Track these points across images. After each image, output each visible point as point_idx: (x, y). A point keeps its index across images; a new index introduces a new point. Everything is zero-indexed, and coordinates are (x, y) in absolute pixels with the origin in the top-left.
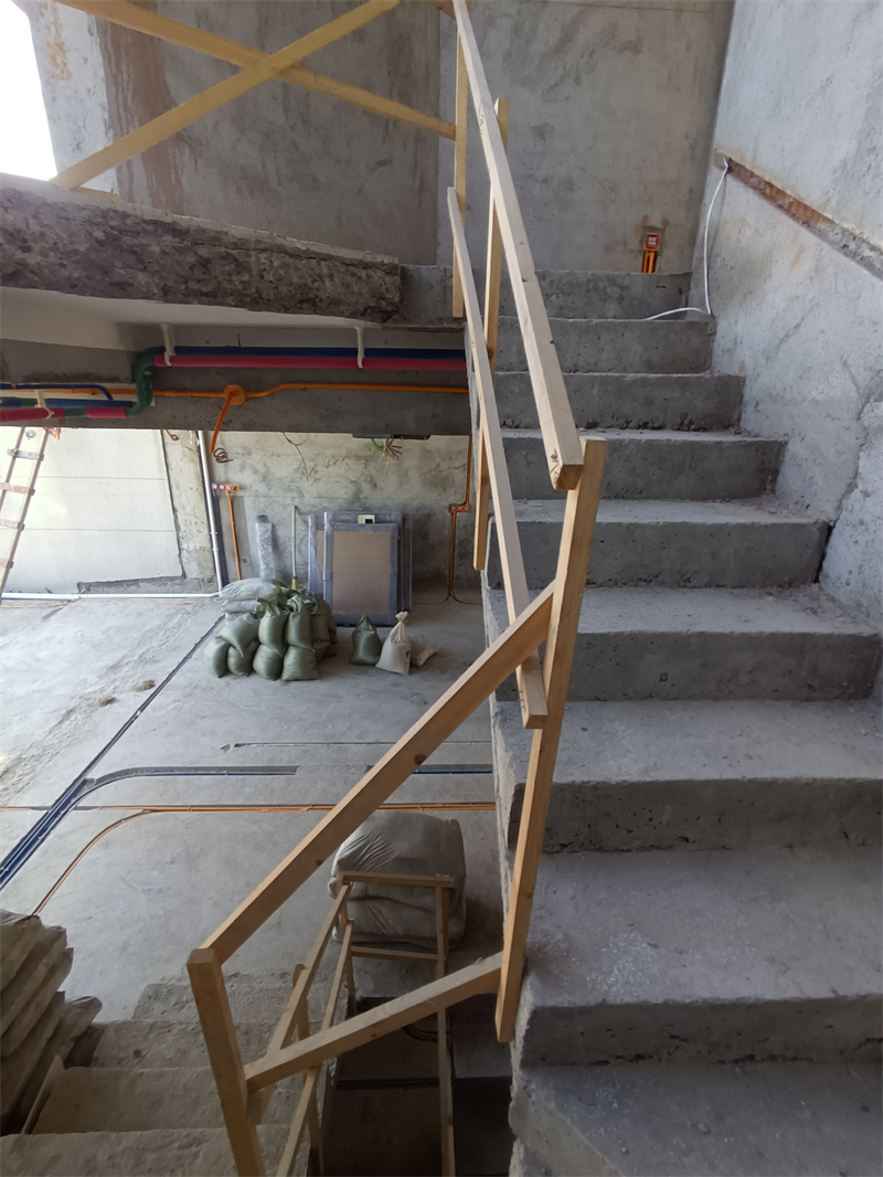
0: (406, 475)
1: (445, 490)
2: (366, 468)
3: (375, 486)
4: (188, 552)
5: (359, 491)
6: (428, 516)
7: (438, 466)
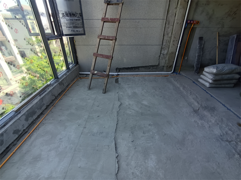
4: (163, 55)
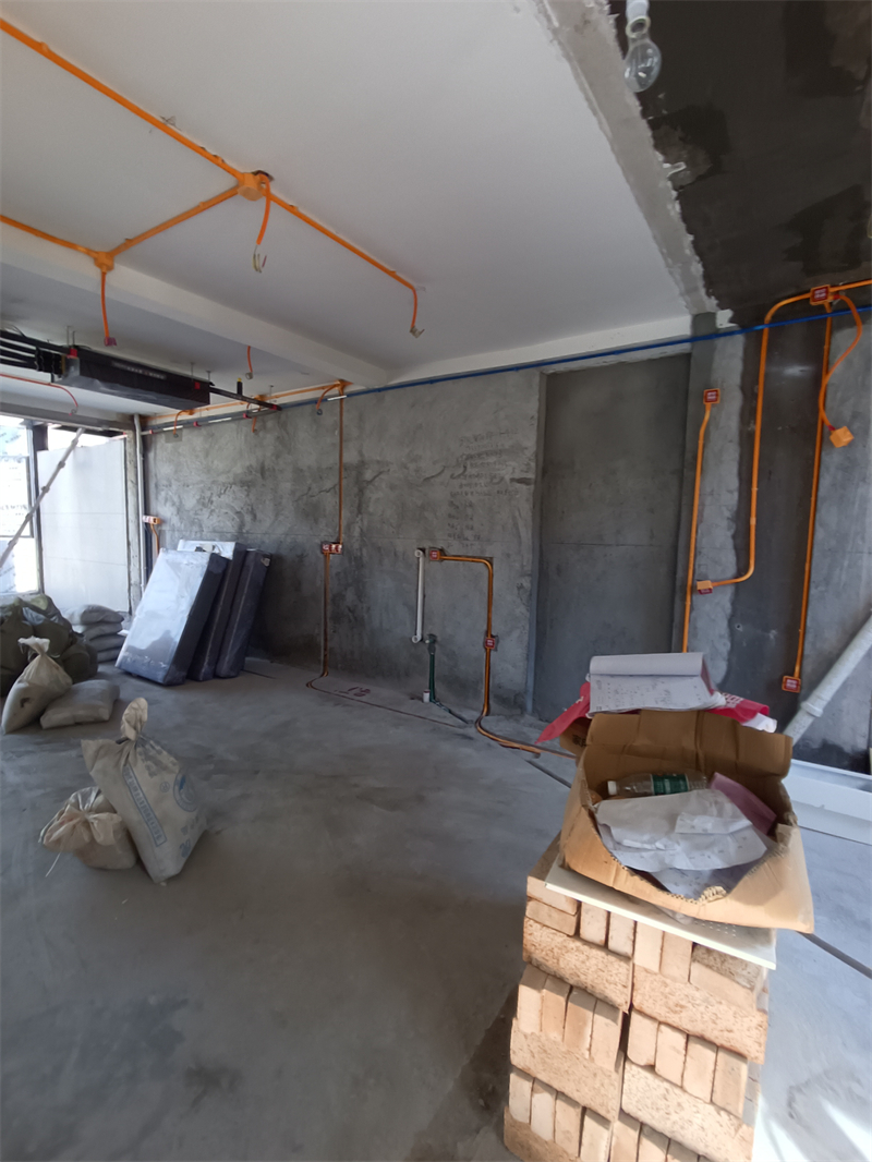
0: (280, 503)
1: (316, 521)
2: (248, 495)
3: (255, 517)
5: (242, 525)
6: (301, 557)
7: (310, 489)
